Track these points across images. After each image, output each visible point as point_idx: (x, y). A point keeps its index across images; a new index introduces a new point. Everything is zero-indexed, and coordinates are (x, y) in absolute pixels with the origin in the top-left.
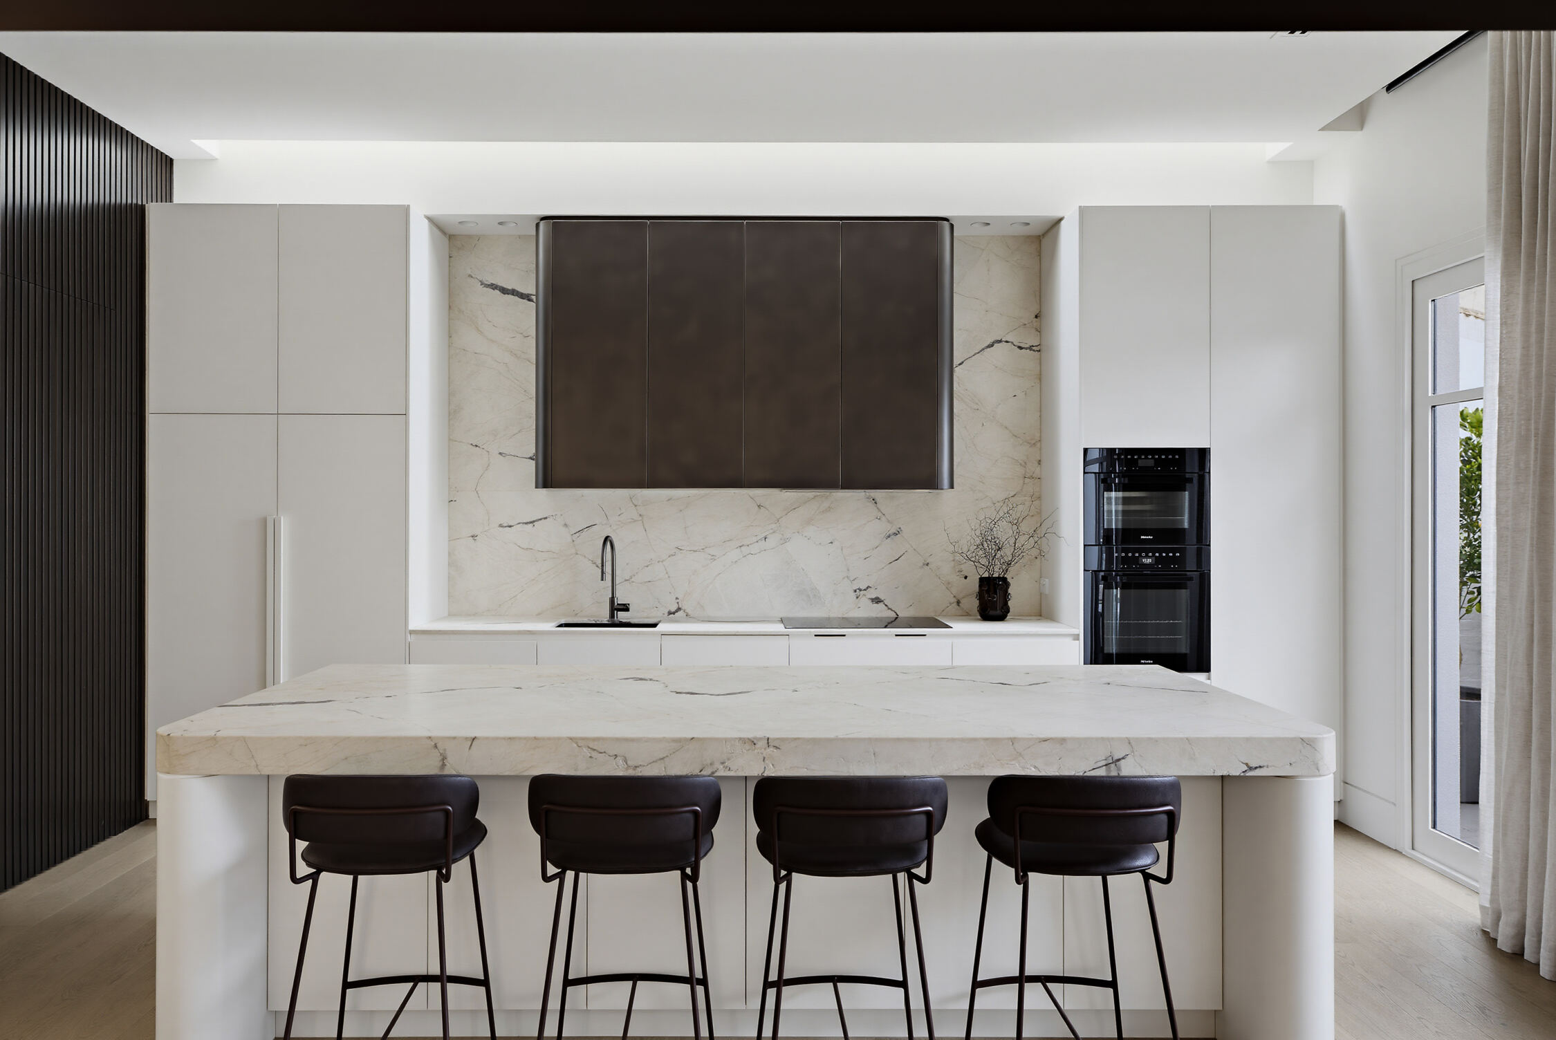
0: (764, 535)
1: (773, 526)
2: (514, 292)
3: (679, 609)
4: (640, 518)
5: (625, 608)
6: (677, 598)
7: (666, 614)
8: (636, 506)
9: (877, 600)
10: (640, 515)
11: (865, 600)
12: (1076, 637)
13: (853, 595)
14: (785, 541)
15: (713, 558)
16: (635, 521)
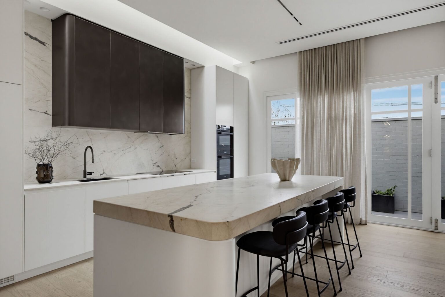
0: (129, 147)
1: (132, 144)
2: (36, 39)
3: (104, 173)
4: (91, 140)
5: (91, 174)
6: (103, 169)
7: (100, 175)
8: (89, 135)
9: (158, 166)
10: (90, 139)
11: (155, 167)
12: (215, 172)
13: (152, 165)
14: (136, 148)
15: (115, 154)
16: (89, 141)
